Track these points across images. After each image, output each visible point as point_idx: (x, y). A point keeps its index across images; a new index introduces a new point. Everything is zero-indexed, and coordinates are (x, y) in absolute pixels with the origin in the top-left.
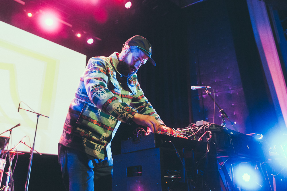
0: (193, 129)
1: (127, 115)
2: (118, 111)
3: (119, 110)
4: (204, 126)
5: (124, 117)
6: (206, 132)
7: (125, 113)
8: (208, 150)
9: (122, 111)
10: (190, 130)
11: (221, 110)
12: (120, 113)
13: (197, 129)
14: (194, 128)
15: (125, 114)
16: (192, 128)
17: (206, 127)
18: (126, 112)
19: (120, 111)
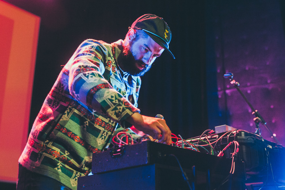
0: (209, 139)
1: (124, 110)
2: (111, 101)
3: (113, 100)
4: (228, 134)
5: (119, 112)
6: (230, 143)
7: (121, 105)
8: (233, 170)
9: (117, 102)
10: (205, 139)
11: (255, 112)
12: (114, 104)
13: (216, 138)
14: (212, 136)
15: (121, 108)
16: (209, 137)
17: (230, 135)
18: (123, 106)
19: (114, 102)
